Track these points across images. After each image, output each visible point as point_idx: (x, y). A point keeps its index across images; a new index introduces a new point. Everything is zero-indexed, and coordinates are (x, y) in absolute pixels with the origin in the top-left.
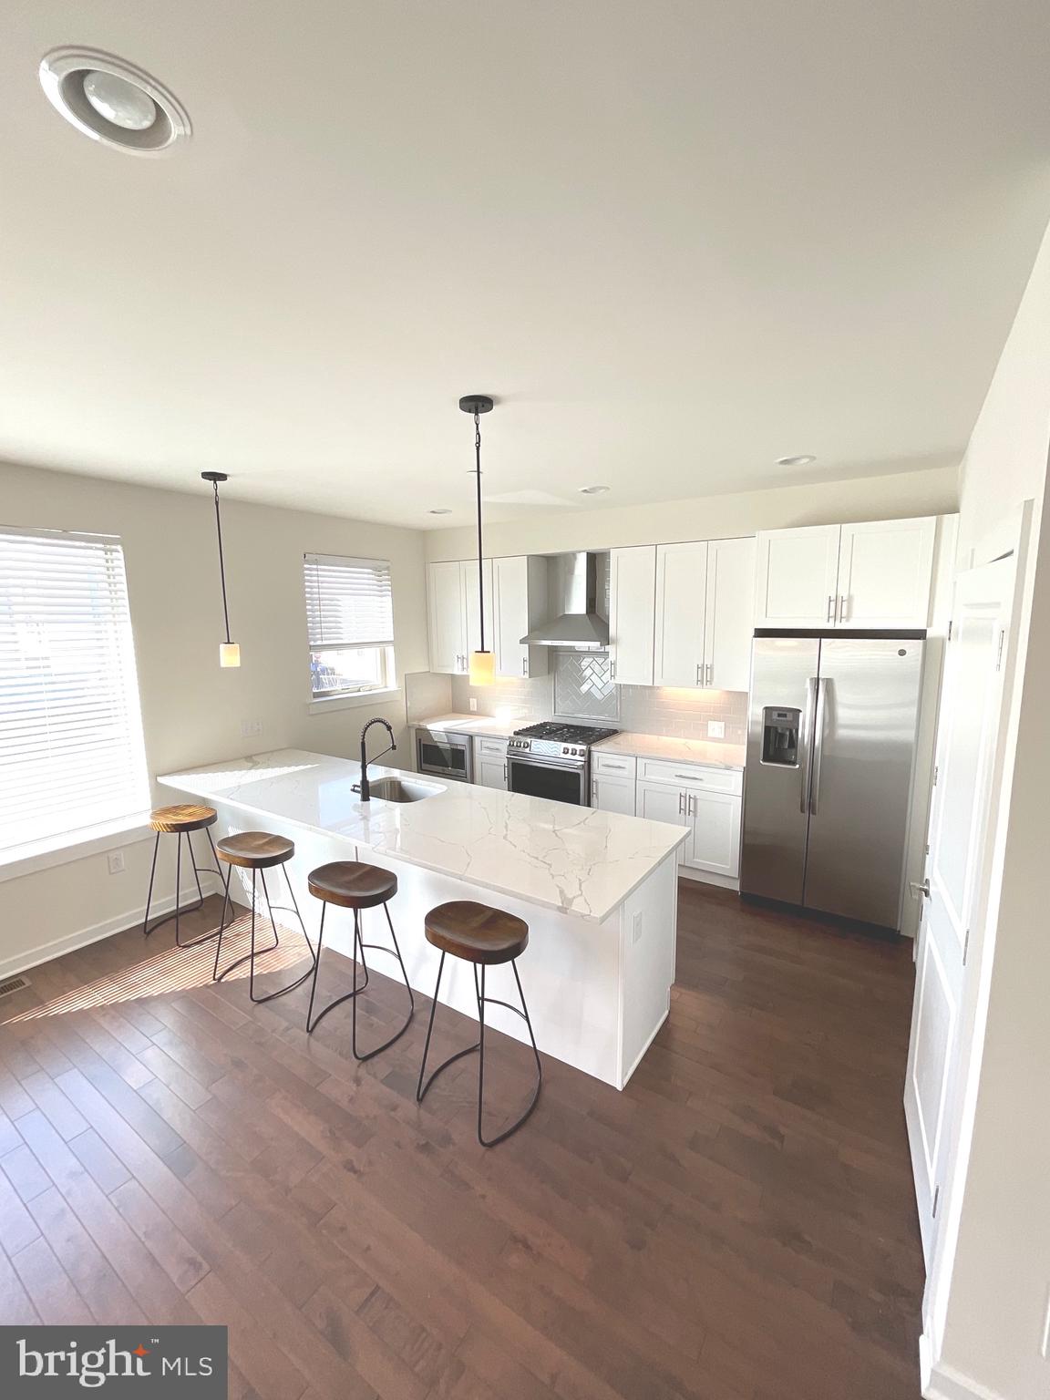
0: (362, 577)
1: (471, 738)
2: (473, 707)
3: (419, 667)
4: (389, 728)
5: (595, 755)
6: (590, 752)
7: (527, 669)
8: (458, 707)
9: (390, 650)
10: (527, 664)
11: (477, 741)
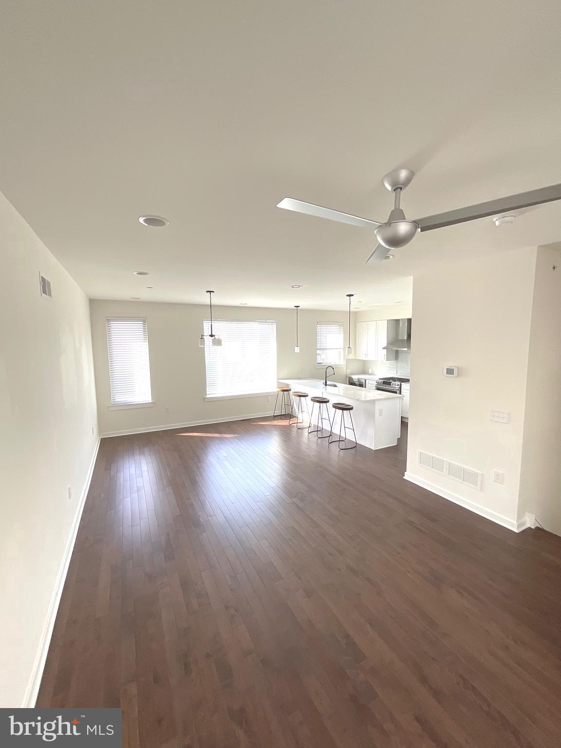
0: (334, 328)
1: (365, 380)
2: (370, 372)
3: (351, 356)
4: (333, 369)
5: (402, 386)
6: (401, 385)
7: (386, 358)
8: (364, 372)
9: (342, 350)
10: (386, 356)
11: (367, 381)
